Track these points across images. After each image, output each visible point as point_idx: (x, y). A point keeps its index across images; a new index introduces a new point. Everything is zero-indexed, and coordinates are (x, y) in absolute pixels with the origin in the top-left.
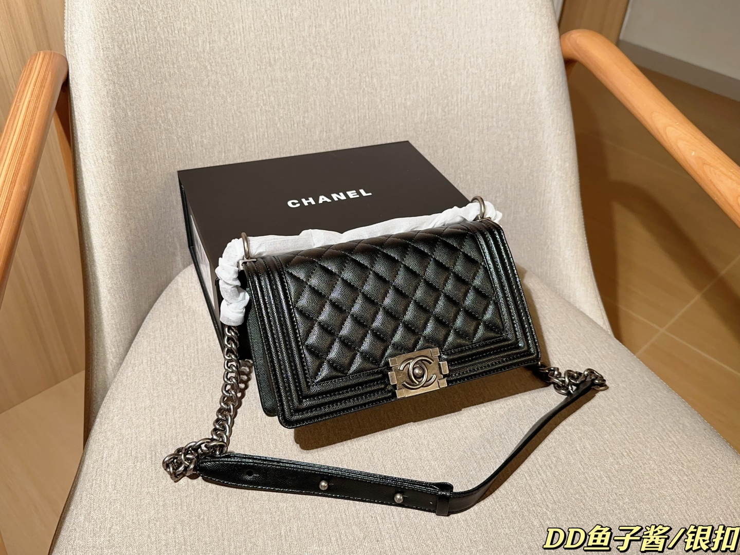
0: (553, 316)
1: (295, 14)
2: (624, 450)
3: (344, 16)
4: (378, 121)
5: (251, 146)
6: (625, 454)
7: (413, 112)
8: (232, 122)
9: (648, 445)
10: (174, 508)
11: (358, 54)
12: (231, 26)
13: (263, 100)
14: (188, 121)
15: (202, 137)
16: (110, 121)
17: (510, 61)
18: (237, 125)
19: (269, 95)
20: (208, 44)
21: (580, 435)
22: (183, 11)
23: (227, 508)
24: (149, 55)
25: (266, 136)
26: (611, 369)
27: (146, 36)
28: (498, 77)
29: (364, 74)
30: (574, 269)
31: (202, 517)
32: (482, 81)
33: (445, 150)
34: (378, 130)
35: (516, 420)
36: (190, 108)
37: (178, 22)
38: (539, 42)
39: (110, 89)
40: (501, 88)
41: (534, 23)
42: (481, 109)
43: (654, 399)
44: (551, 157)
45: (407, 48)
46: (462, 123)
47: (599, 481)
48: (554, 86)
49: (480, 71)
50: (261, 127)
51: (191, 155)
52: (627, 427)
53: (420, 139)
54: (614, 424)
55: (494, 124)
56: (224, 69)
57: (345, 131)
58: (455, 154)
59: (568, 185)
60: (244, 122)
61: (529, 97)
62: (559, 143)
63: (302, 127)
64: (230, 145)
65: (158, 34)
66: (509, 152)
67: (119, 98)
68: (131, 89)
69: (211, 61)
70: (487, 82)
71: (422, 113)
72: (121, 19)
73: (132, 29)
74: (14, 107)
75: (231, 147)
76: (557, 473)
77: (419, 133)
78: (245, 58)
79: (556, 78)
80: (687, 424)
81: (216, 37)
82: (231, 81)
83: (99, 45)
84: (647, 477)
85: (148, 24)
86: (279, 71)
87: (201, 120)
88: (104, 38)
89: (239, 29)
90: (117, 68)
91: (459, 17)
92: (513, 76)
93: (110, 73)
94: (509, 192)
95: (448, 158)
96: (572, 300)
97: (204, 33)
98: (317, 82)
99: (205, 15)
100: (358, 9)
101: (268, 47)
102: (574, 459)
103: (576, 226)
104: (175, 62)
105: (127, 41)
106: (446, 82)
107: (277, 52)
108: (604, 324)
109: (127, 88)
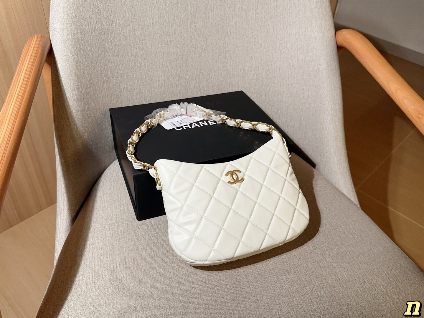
0: (326, 196)
1: (183, 15)
2: (366, 279)
3: (211, 17)
4: (228, 78)
5: (155, 91)
6: (366, 281)
7: (249, 73)
8: (144, 77)
9: (380, 276)
10: (105, 306)
11: (218, 39)
12: (145, 21)
13: (162, 64)
14: (119, 76)
15: (127, 85)
16: (74, 76)
17: (306, 46)
18: (147, 78)
19: (166, 61)
20: (132, 32)
21: (340, 269)
22: (118, 12)
23: (135, 308)
24: (98, 38)
25: (164, 85)
26: (359, 228)
27: (96, 27)
28: (299, 55)
29: (221, 51)
30: (339, 168)
31: (121, 312)
32: (289, 57)
33: (266, 95)
34: (228, 83)
35: (304, 259)
36: (120, 69)
37: (115, 19)
38: (323, 36)
39: (75, 58)
40: (300, 61)
41: (320, 24)
42: (288, 73)
43: (384, 248)
44: (328, 102)
45: (246, 37)
46: (277, 80)
47: (351, 297)
48: (331, 62)
49: (289, 51)
50: (161, 80)
51: (120, 95)
52: (368, 265)
53: (252, 89)
54: (360, 263)
55: (295, 82)
56: (141, 46)
57: (209, 83)
58: (272, 98)
59: (337, 119)
60: (151, 77)
61: (316, 67)
62: (333, 95)
63: (184, 80)
64: (143, 90)
65: (103, 26)
66: (303, 98)
67: (80, 63)
68: (87, 57)
69: (133, 42)
70: (292, 57)
71: (254, 74)
72: (82, 17)
73: (89, 23)
74: (19, 69)
75: (144, 91)
76: (327, 292)
77: (251, 85)
78: (153, 40)
79: (332, 57)
80: (403, 264)
81: (137, 28)
82: (145, 53)
83: (69, 32)
84: (379, 296)
85: (98, 20)
86: (172, 48)
87: (126, 75)
88: (72, 28)
89: (150, 23)
90: (79, 45)
91: (277, 20)
92: (307, 55)
93: (75, 48)
94: (302, 121)
95: (267, 100)
96: (337, 186)
97: (130, 26)
98: (194, 54)
99: (131, 15)
100: (219, 13)
101: (166, 34)
102: (337, 284)
103: (341, 143)
104: (113, 42)
105: (86, 29)
106: (268, 57)
107: (171, 37)
108: (355, 200)
109: (85, 57)
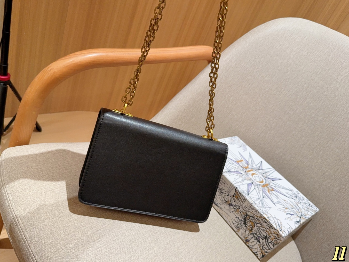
3: (331, 120)
7: (326, 179)
29: (319, 146)
45: (347, 152)
63: (275, 144)
71: (329, 182)
82: (265, 107)
86: (286, 118)
87: (241, 109)
88: (233, 58)
89: (285, 93)
98: (297, 133)
101: (289, 107)
